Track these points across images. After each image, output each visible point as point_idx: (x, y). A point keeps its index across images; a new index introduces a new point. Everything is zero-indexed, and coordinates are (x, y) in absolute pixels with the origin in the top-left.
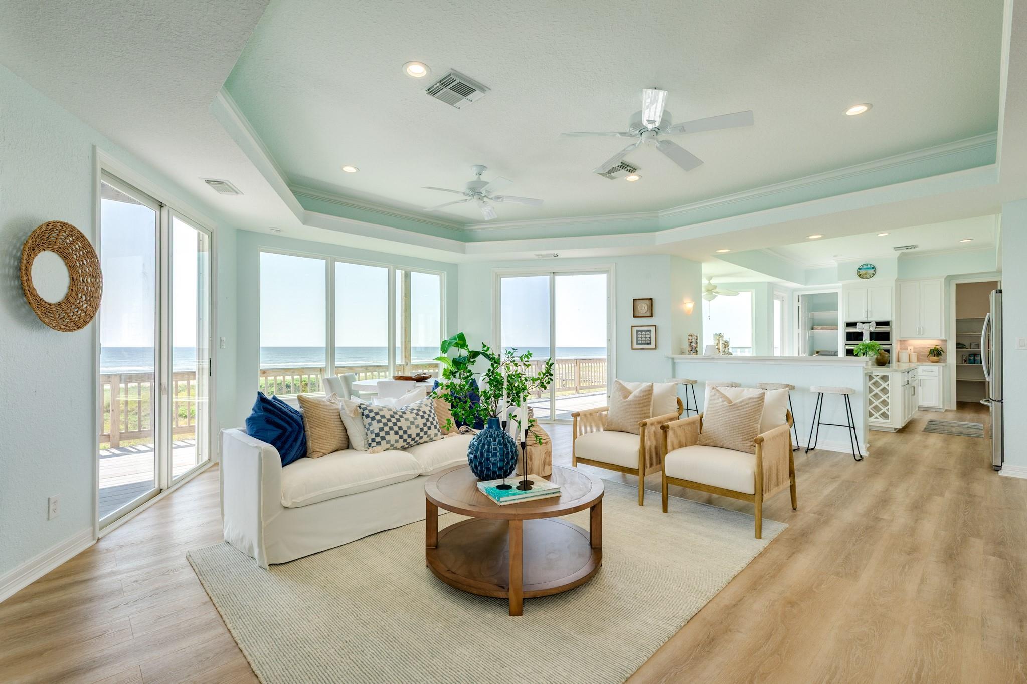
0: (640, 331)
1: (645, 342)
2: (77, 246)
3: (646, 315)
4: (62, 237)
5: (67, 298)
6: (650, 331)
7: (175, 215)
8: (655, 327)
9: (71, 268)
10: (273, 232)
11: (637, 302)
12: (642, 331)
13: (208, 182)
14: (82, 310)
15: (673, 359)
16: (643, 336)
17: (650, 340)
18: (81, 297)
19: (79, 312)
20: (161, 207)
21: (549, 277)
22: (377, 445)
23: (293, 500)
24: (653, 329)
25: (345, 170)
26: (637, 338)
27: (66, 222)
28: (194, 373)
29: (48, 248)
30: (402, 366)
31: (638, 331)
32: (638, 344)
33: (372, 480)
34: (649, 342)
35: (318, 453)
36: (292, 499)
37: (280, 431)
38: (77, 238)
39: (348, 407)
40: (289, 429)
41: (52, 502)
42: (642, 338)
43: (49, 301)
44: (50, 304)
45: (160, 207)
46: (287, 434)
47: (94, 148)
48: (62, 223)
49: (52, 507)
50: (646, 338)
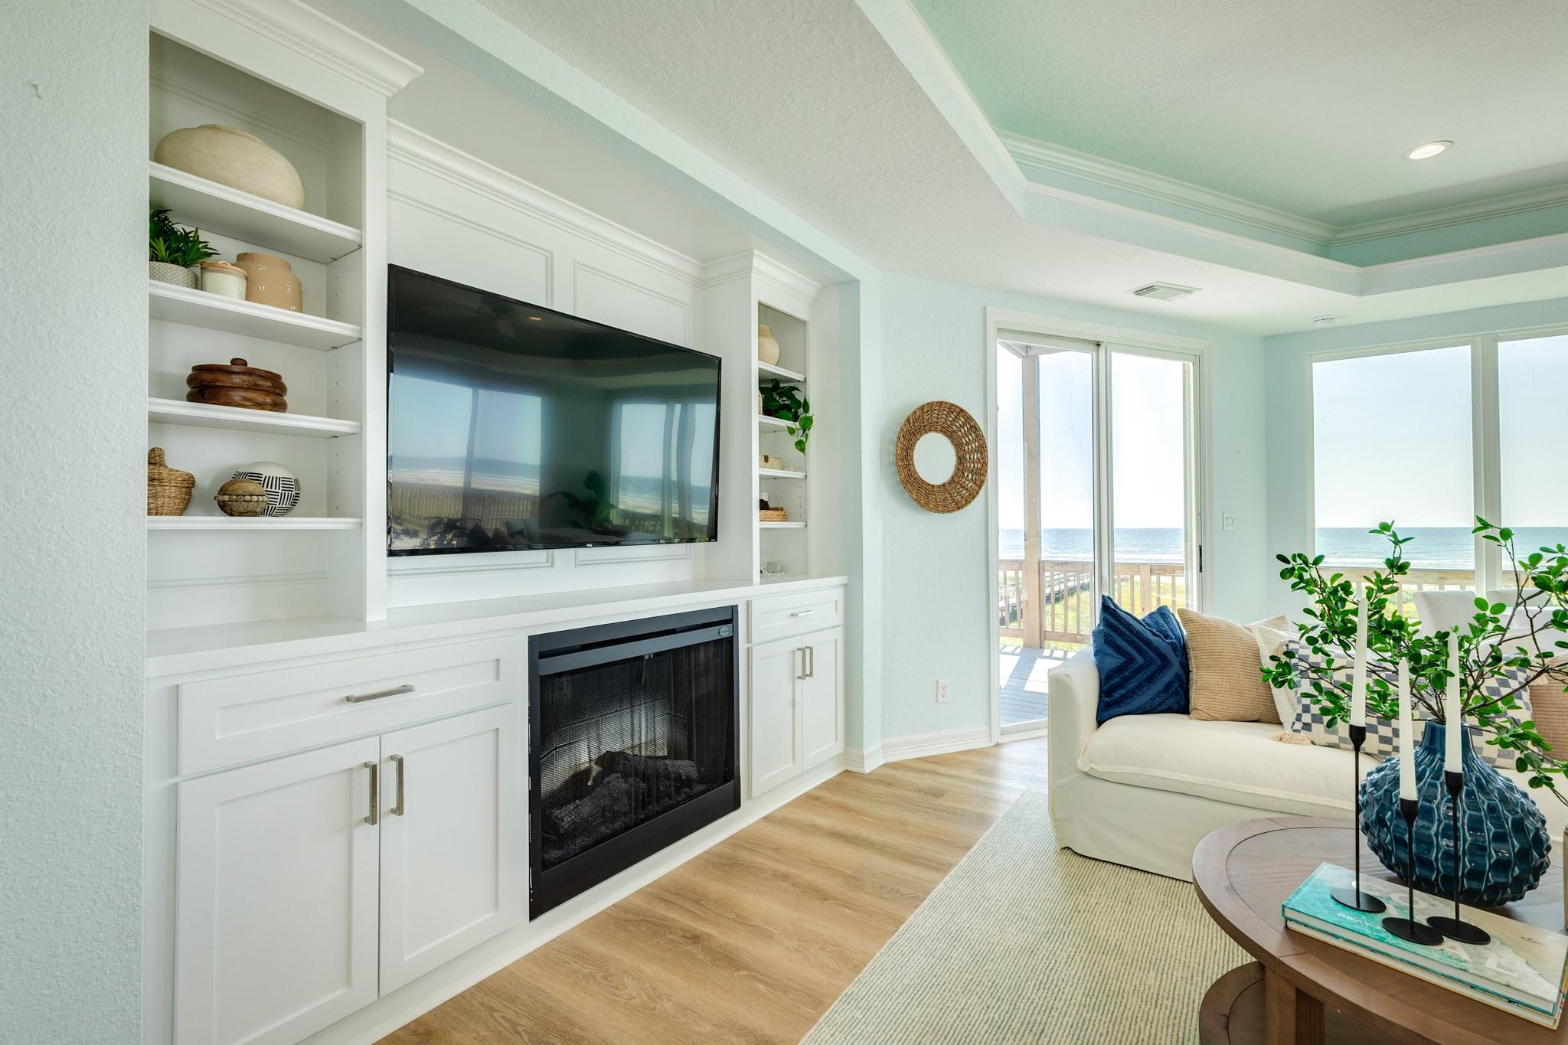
2: (960, 422)
4: (944, 416)
5: (953, 479)
7: (1114, 350)
9: (958, 446)
10: (1320, 325)
13: (1138, 293)
14: (967, 489)
18: (968, 476)
19: (964, 492)
20: (1098, 345)
22: (1303, 728)
23: (1093, 766)
25: (1413, 158)
27: (941, 400)
28: (1181, 568)
29: (930, 430)
33: (1251, 789)
35: (1201, 713)
36: (1091, 762)
37: (1120, 660)
38: (958, 414)
39: (1266, 643)
40: (1140, 660)
41: (940, 686)
43: (932, 483)
44: (933, 486)
45: (1096, 346)
46: (1134, 666)
47: (985, 308)
48: (937, 403)
49: (940, 691)
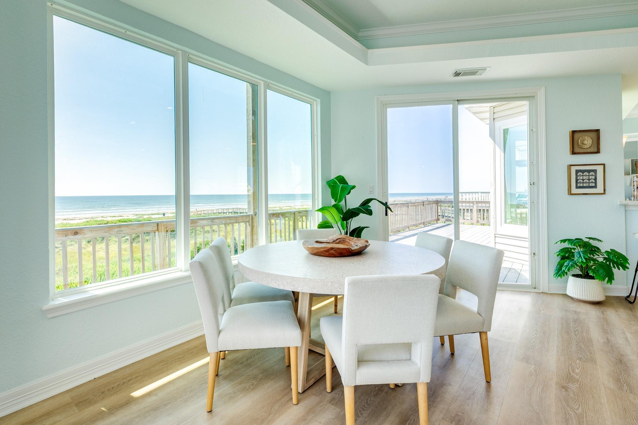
0: (580, 171)
1: (587, 185)
3: (589, 151)
6: (595, 171)
8: (602, 166)
11: (577, 135)
12: (583, 171)
15: (625, 206)
16: (584, 178)
17: (596, 183)
21: (451, 106)
24: (600, 169)
26: (577, 180)
30: (251, 217)
31: (577, 171)
32: (577, 187)
34: (593, 185)
42: (583, 180)
50: (589, 180)
